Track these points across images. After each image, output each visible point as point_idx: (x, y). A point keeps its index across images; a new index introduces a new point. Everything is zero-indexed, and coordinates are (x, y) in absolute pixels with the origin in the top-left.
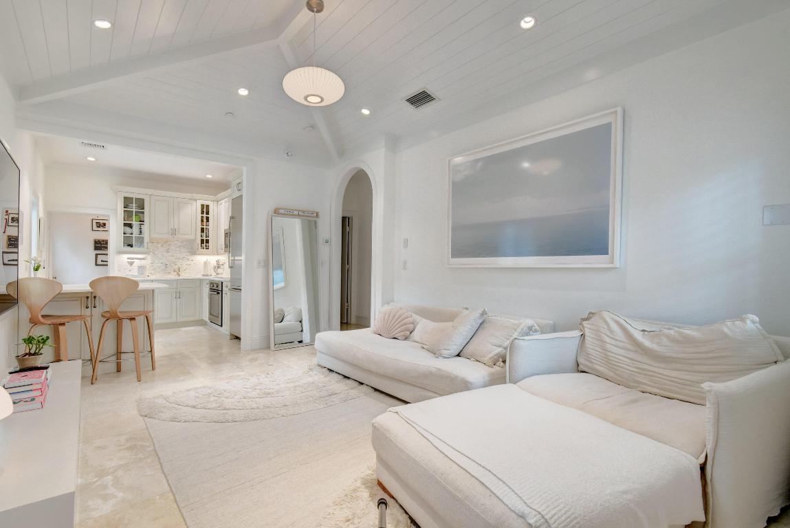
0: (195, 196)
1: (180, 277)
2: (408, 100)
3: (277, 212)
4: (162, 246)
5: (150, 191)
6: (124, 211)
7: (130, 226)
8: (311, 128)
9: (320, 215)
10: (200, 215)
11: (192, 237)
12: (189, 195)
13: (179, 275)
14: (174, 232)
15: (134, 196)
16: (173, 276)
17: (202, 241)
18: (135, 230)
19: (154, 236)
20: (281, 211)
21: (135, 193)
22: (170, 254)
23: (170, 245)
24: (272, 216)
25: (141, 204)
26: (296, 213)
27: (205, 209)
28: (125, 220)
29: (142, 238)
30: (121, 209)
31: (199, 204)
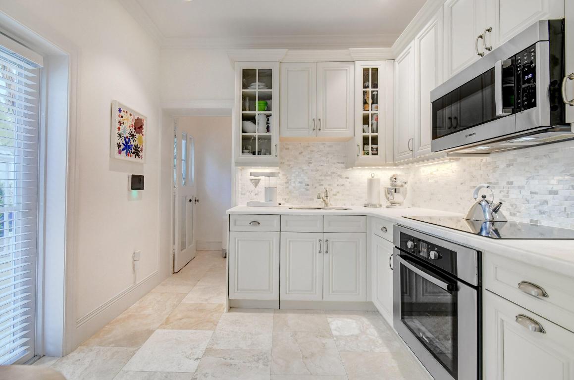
0: (355, 53)
6: (243, 94)
7: (251, 118)
10: (360, 91)
12: (341, 53)
14: (317, 126)
15: (257, 66)
17: (366, 141)
18: (260, 127)
19: (286, 133)
21: (259, 59)
22: (311, 166)
27: (371, 77)
28: (244, 109)
29: (269, 139)
30: (238, 91)
31: (359, 67)
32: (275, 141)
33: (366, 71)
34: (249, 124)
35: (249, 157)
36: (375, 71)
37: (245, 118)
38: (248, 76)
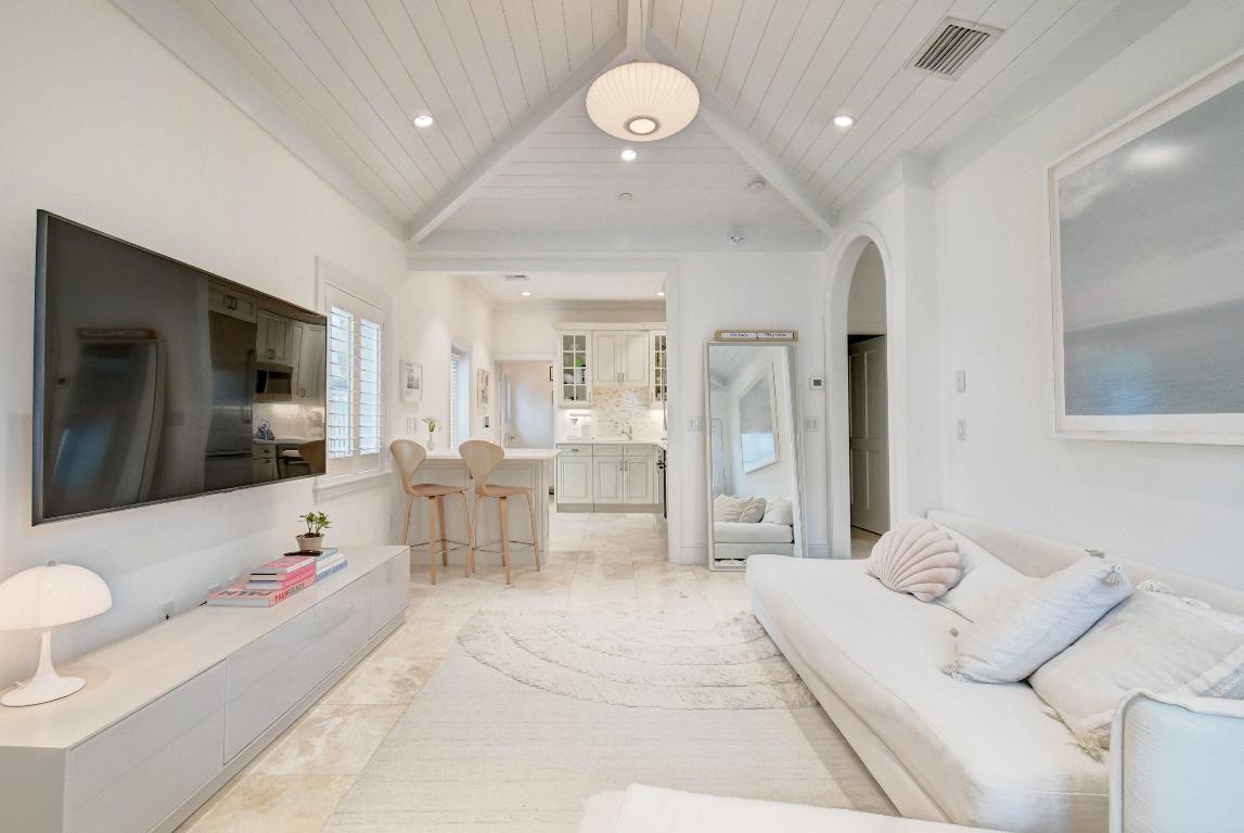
0: (648, 325)
1: (633, 441)
2: (921, 63)
3: (718, 338)
4: (611, 397)
5: (592, 326)
6: (565, 354)
7: (571, 372)
8: (759, 184)
9: (801, 334)
10: (653, 352)
11: (646, 385)
12: (638, 326)
13: (631, 438)
14: (621, 378)
15: (574, 334)
16: (624, 439)
17: (658, 391)
18: (577, 379)
19: (597, 384)
20: (726, 336)
21: (576, 329)
22: (620, 408)
23: (620, 396)
24: (709, 345)
25: (581, 341)
26: (753, 336)
27: (661, 345)
28: (565, 365)
29: (584, 387)
30: (560, 351)
31: (653, 335)
32: (589, 390)
33: (657, 338)
34: (569, 377)
35: (570, 402)
36: (664, 338)
37: (566, 372)
38: (567, 341)
